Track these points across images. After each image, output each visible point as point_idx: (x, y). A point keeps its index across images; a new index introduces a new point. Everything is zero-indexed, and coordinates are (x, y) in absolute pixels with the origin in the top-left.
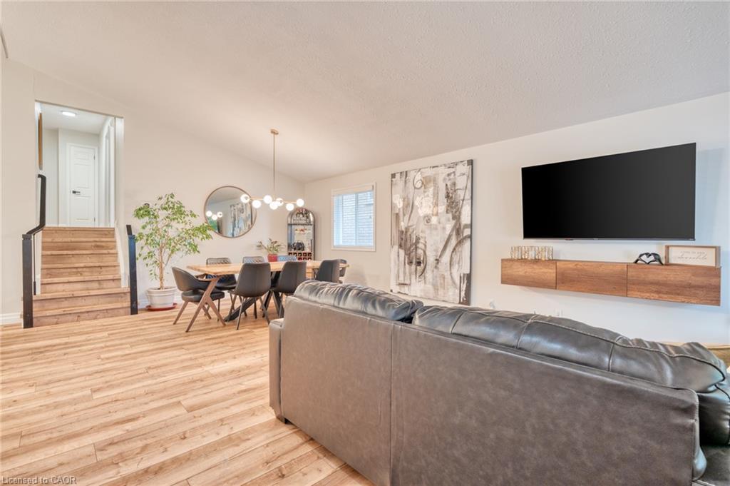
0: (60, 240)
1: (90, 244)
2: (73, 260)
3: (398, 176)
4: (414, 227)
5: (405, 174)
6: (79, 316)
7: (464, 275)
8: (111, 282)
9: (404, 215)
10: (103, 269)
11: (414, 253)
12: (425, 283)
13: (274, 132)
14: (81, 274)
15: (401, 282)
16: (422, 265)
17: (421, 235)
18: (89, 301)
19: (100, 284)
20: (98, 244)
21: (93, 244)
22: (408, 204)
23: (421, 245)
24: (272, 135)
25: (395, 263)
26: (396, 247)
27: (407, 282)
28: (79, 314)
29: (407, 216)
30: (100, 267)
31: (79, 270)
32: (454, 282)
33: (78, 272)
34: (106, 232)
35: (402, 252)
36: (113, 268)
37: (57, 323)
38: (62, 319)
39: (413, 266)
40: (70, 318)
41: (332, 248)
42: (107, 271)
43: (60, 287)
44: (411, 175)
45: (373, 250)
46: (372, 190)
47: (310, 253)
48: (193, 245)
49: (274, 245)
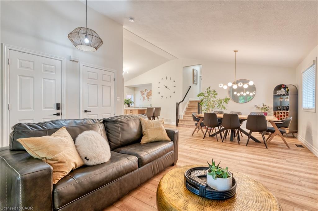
13: (235, 51)
41: (302, 110)
45: (314, 111)
46: (314, 64)
47: (288, 113)
48: (223, 106)
49: (264, 107)
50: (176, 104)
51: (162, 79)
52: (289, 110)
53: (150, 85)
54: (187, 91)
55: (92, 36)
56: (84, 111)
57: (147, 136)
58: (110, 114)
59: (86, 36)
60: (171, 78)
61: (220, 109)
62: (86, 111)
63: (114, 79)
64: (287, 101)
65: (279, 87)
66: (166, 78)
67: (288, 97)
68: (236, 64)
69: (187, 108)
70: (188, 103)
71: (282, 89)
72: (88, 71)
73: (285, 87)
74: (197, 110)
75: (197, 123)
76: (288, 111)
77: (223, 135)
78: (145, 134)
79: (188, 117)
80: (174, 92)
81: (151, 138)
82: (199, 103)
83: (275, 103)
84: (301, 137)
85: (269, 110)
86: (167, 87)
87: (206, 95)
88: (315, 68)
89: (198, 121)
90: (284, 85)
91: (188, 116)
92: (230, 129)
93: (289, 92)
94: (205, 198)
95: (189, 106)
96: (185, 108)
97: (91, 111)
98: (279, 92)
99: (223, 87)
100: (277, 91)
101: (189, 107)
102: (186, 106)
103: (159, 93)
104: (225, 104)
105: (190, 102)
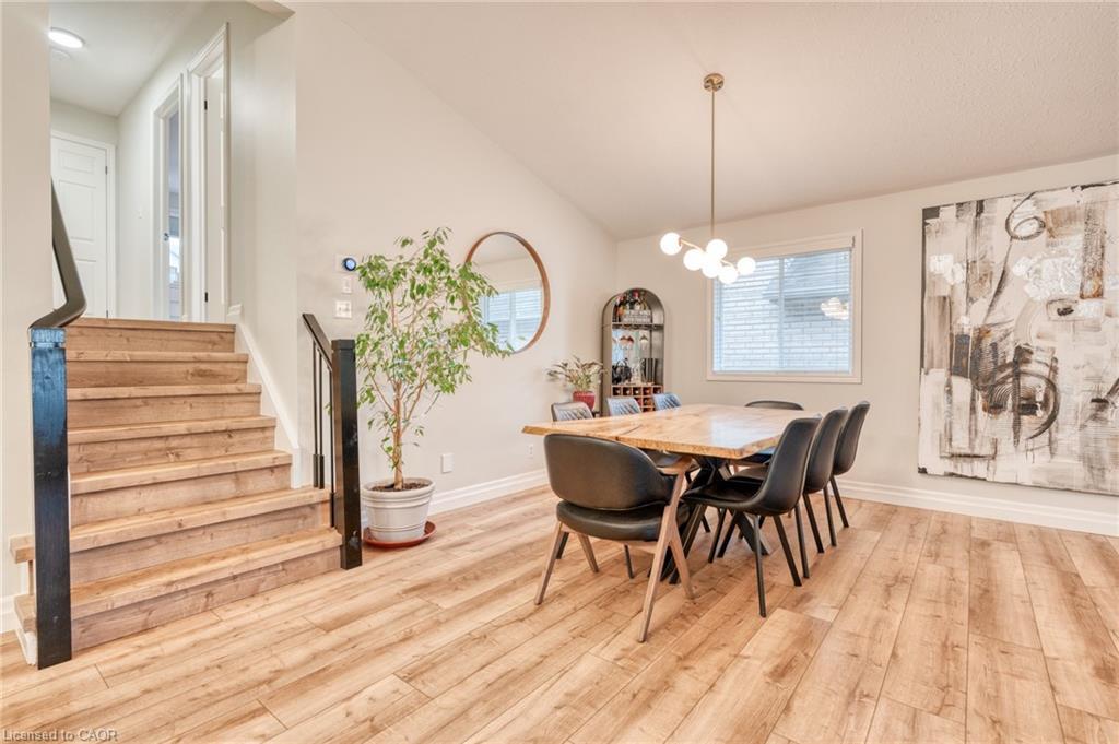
0: (100, 355)
1: (183, 368)
2: (147, 414)
3: (948, 214)
4: (1012, 325)
5: (975, 207)
6: (209, 594)
8: (267, 475)
9: (971, 299)
10: (237, 438)
11: (1009, 386)
12: (1052, 454)
14: (178, 455)
15: (956, 451)
16: (1040, 413)
17: (1035, 343)
18: (224, 540)
19: (237, 481)
20: (204, 367)
21: (190, 367)
22: (987, 275)
23: (1034, 368)
25: (937, 406)
26: (940, 375)
27: (984, 452)
28: (209, 590)
29: (983, 302)
30: (229, 432)
31: (174, 443)
33: (170, 449)
34: (215, 337)
36: (258, 435)
37: (146, 630)
38: (161, 611)
39: (1006, 418)
40: (183, 603)
41: (709, 378)
42: (244, 443)
43: (129, 501)
44: (999, 208)
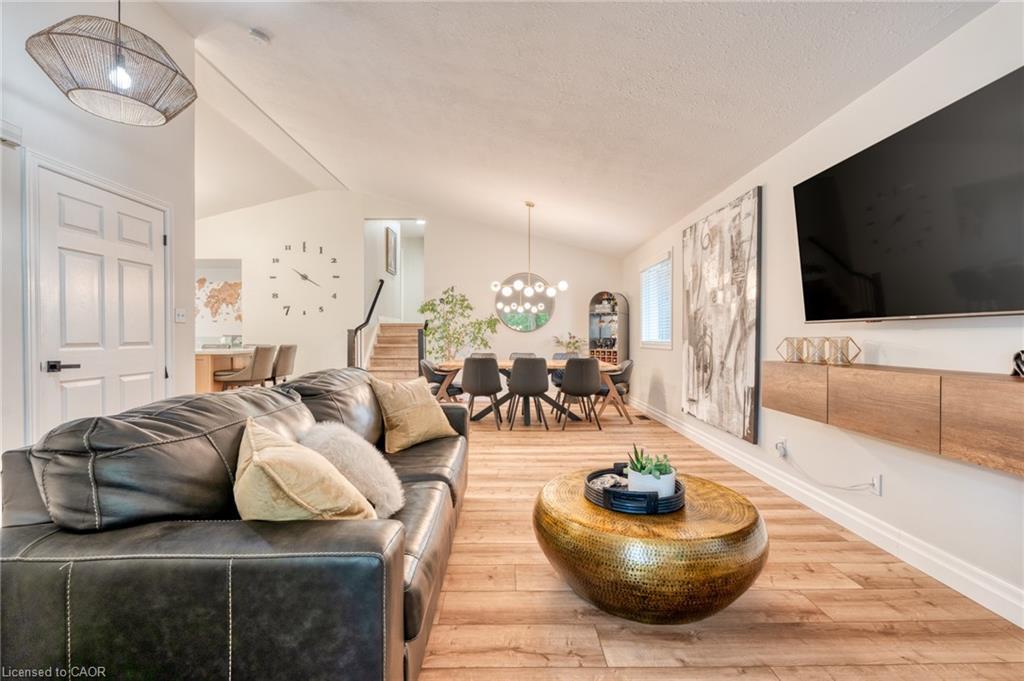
3: (688, 233)
4: (702, 310)
5: (694, 228)
7: (749, 389)
9: (694, 292)
11: (702, 352)
12: (711, 400)
13: (530, 205)
15: (690, 397)
16: (708, 370)
17: (708, 322)
22: (697, 275)
23: (708, 339)
24: (527, 208)
25: (686, 367)
26: (687, 342)
27: (696, 398)
29: (696, 293)
32: (738, 402)
35: (691, 349)
39: (701, 373)
41: (641, 346)
44: (699, 227)
45: (670, 348)
46: (669, 259)
47: (615, 352)
48: (483, 340)
49: (572, 341)
50: (347, 333)
51: (288, 248)
52: (616, 346)
53: (235, 265)
54: (375, 293)
55: (171, 74)
56: (45, 365)
57: (404, 429)
58: (151, 373)
59: (119, 59)
60: (321, 248)
61: (476, 346)
62: (53, 367)
63: (165, 237)
64: (613, 328)
65: (598, 299)
66: (304, 247)
67: (615, 318)
68: (531, 236)
69: (375, 348)
70: (376, 331)
71: (605, 302)
72: (59, 194)
73: (610, 298)
74: (417, 353)
75: (438, 388)
76: (615, 349)
77: (504, 414)
78: (398, 426)
79: (383, 374)
80: (335, 296)
81: (414, 435)
82: (421, 333)
83: (591, 332)
84: (638, 402)
85: (582, 348)
86: (305, 277)
87: (441, 308)
88: (670, 265)
89: (441, 382)
90: (607, 293)
91: (384, 371)
92: (520, 396)
93: (617, 308)
94: (658, 514)
95: (380, 340)
96: (371, 346)
97: (78, 366)
98: (599, 309)
99: (500, 291)
100: (597, 306)
101: (379, 342)
102: (373, 341)
103: (275, 296)
104: (487, 333)
105: (383, 327)
